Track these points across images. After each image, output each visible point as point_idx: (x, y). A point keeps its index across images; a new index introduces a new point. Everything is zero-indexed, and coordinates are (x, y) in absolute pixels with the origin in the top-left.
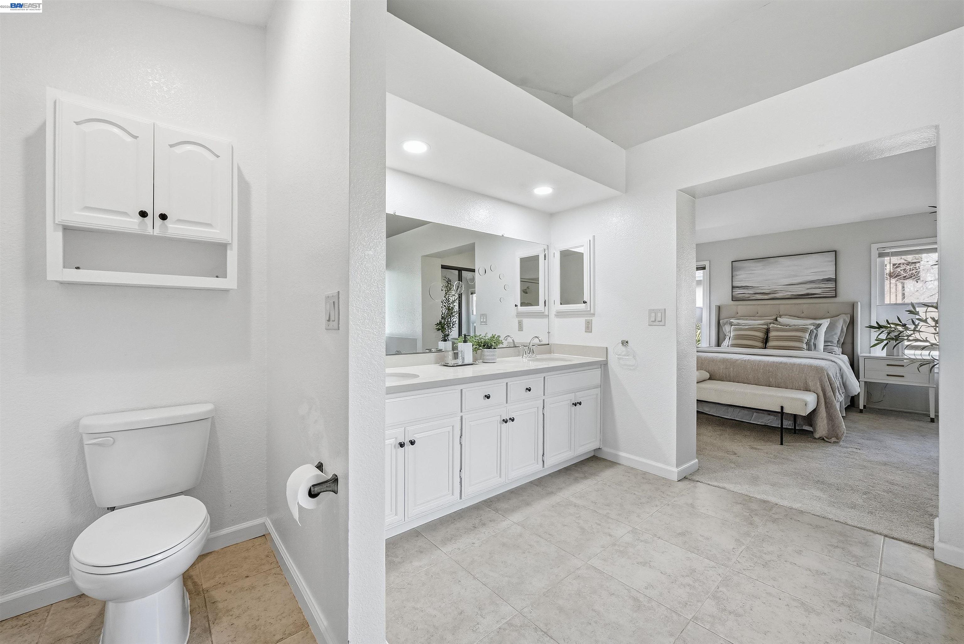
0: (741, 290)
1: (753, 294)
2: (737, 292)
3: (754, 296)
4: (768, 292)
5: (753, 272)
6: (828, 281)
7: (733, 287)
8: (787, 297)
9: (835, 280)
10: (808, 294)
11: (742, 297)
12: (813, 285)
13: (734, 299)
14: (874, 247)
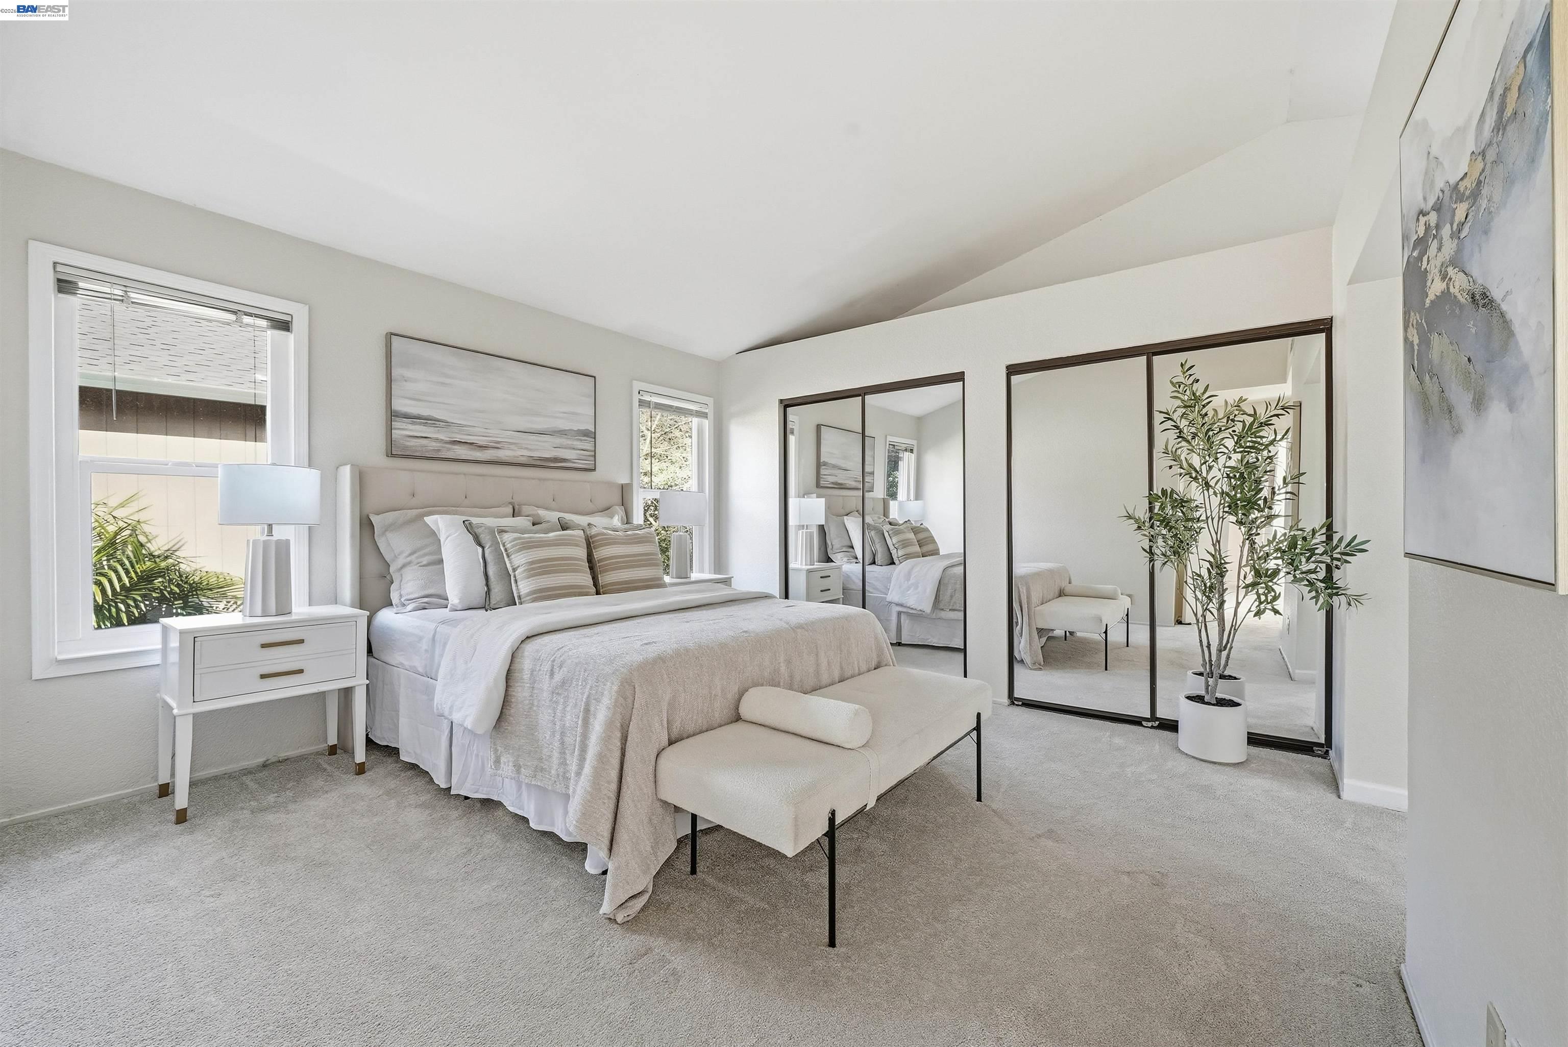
0: (417, 427)
1: (447, 443)
2: (403, 430)
3: (449, 450)
4: (481, 443)
5: (448, 381)
6: (585, 436)
7: (392, 415)
8: (523, 460)
9: (592, 435)
10: (556, 460)
11: (420, 449)
12: (564, 440)
13: (393, 451)
14: (637, 386)
